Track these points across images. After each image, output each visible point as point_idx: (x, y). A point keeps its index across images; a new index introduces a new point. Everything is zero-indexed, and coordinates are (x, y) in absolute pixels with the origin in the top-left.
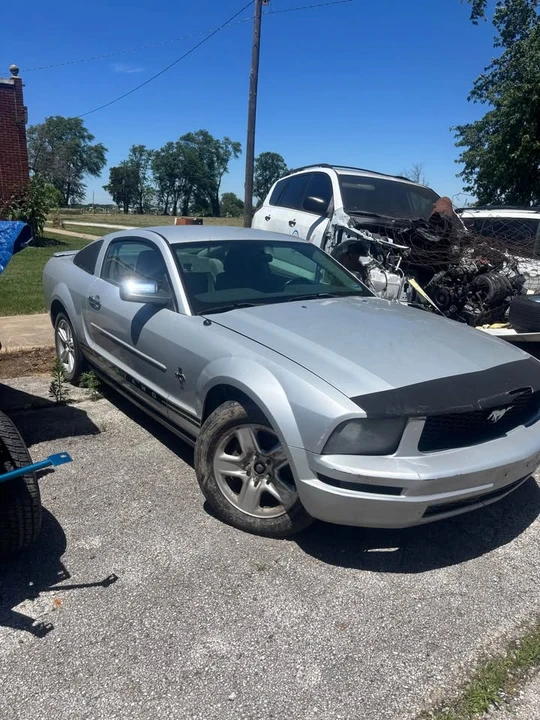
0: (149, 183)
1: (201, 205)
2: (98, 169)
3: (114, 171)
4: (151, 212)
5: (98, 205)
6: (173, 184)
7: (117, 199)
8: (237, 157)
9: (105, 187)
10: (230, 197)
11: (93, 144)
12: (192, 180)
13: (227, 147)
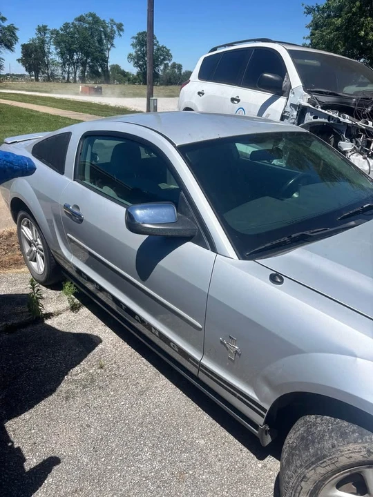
0: (53, 57)
1: (95, 75)
2: (12, 45)
3: (25, 47)
4: (57, 80)
5: (13, 75)
6: (72, 57)
7: (28, 69)
8: (121, 35)
9: (18, 60)
10: (116, 68)
11: (6, 24)
12: (87, 54)
13: (112, 27)
